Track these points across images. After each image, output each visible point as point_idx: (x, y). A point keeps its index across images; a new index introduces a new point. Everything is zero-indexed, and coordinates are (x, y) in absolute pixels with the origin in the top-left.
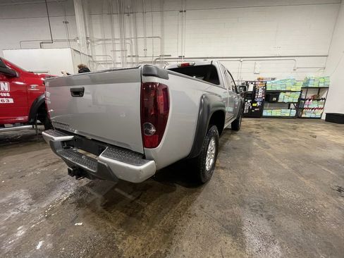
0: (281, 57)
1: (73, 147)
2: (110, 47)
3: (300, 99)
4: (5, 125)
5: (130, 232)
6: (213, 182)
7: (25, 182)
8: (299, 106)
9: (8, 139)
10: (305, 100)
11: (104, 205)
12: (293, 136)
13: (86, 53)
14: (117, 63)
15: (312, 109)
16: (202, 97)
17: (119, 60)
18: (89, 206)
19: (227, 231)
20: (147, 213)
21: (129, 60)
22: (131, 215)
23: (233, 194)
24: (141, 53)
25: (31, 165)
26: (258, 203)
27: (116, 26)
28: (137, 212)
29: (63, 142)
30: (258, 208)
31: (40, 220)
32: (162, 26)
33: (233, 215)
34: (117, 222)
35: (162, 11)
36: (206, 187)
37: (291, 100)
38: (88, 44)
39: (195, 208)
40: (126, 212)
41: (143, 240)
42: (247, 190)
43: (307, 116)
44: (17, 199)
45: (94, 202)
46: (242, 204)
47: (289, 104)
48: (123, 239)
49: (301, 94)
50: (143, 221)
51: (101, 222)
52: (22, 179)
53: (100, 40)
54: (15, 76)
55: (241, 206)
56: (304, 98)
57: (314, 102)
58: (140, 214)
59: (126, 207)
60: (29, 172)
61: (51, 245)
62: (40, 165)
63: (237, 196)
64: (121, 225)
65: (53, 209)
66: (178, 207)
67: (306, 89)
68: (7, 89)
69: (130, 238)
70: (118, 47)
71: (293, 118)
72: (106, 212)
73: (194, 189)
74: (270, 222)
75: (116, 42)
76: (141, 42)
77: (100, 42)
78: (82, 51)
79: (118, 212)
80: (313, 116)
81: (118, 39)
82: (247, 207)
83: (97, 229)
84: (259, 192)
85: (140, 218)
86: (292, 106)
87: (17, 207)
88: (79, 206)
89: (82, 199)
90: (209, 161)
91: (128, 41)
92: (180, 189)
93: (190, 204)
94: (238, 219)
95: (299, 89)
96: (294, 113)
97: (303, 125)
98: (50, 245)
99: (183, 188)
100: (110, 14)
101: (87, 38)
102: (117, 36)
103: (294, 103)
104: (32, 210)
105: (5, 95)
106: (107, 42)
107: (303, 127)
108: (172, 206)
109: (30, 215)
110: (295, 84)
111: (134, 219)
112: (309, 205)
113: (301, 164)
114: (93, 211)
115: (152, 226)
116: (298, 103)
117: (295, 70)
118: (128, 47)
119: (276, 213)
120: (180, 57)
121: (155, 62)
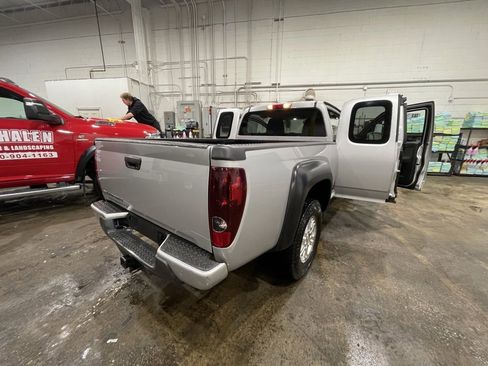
0: (429, 81)
1: (128, 226)
2: (177, 74)
3: (458, 146)
4: (49, 185)
5: (195, 345)
6: (310, 279)
7: (70, 264)
8: (457, 157)
9: (50, 199)
10: (467, 147)
11: (164, 304)
12: (442, 208)
13: (146, 83)
14: (187, 95)
15: (478, 162)
16: (295, 168)
17: (189, 91)
18: (145, 303)
19: (324, 357)
20: (218, 320)
21: (202, 90)
22: (196, 321)
23: (338, 299)
24: (219, 81)
25: (78, 239)
26: (374, 318)
27: (187, 44)
28: (205, 317)
29: (115, 220)
30: (372, 325)
31: (87, 319)
32: (250, 42)
33: (334, 333)
34: (179, 330)
35: (250, 21)
36: (300, 286)
37: (442, 148)
38: (149, 70)
39: (282, 318)
40: (190, 316)
41: (210, 359)
42: (359, 295)
43: (469, 172)
44: (60, 287)
45: (151, 297)
46: (350, 316)
47: (440, 154)
48: (185, 354)
49: (459, 140)
50: (211, 332)
51: (159, 328)
52: (66, 259)
53: (165, 64)
54: (60, 124)
55: (347, 319)
56: (464, 144)
57: (482, 150)
58: (208, 320)
59: (191, 308)
60: (75, 249)
61: (99, 353)
62: (88, 240)
63: (344, 303)
64: (184, 334)
65: (102, 303)
66: (260, 314)
67: (468, 130)
68: (50, 141)
69: (195, 354)
70: (188, 74)
71: (445, 174)
72: (166, 314)
73: (283, 288)
74: (389, 348)
75: (187, 65)
76: (219, 65)
77: (165, 67)
78: (141, 80)
79: (180, 315)
80: (479, 172)
81: (188, 62)
82: (357, 321)
83: (155, 338)
84: (378, 300)
85: (208, 326)
86: (445, 157)
87: (61, 298)
88: (132, 303)
89: (137, 293)
90: (306, 250)
91: (201, 64)
92: (264, 286)
93: (276, 310)
94: (342, 340)
95: (457, 131)
96: (447, 167)
97: (460, 188)
98: (98, 355)
99: (268, 286)
100: (179, 28)
101: (148, 62)
102: (187, 57)
103: (447, 152)
104: (77, 304)
105: (48, 147)
106: (173, 66)
107: (461, 192)
108: (251, 312)
109: (76, 311)
110: (450, 124)
111: (201, 328)
112: (452, 326)
113: (450, 256)
114: (150, 311)
115: (223, 339)
116: (455, 153)
117: (450, 101)
118: (202, 72)
119: (400, 336)
120: (274, 85)
121: (238, 93)
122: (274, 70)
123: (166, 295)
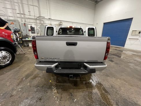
17: (10, 14)
21: (18, 15)
24: (27, 13)
120: (49, 19)
121: (36, 19)
122: (49, 13)
123: (72, 84)
